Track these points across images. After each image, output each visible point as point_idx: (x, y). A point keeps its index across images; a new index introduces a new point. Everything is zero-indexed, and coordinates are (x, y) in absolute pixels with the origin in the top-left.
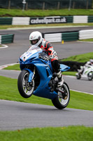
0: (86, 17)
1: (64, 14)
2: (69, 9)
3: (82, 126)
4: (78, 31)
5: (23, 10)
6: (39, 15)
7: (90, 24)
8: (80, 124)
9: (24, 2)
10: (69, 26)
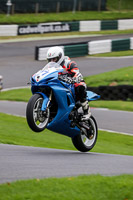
0: (98, 23)
1: (67, 19)
2: (74, 12)
3: (98, 175)
4: (86, 43)
5: (8, 15)
6: (30, 21)
7: (103, 32)
8: (95, 172)
9: (9, 4)
10: (74, 36)
